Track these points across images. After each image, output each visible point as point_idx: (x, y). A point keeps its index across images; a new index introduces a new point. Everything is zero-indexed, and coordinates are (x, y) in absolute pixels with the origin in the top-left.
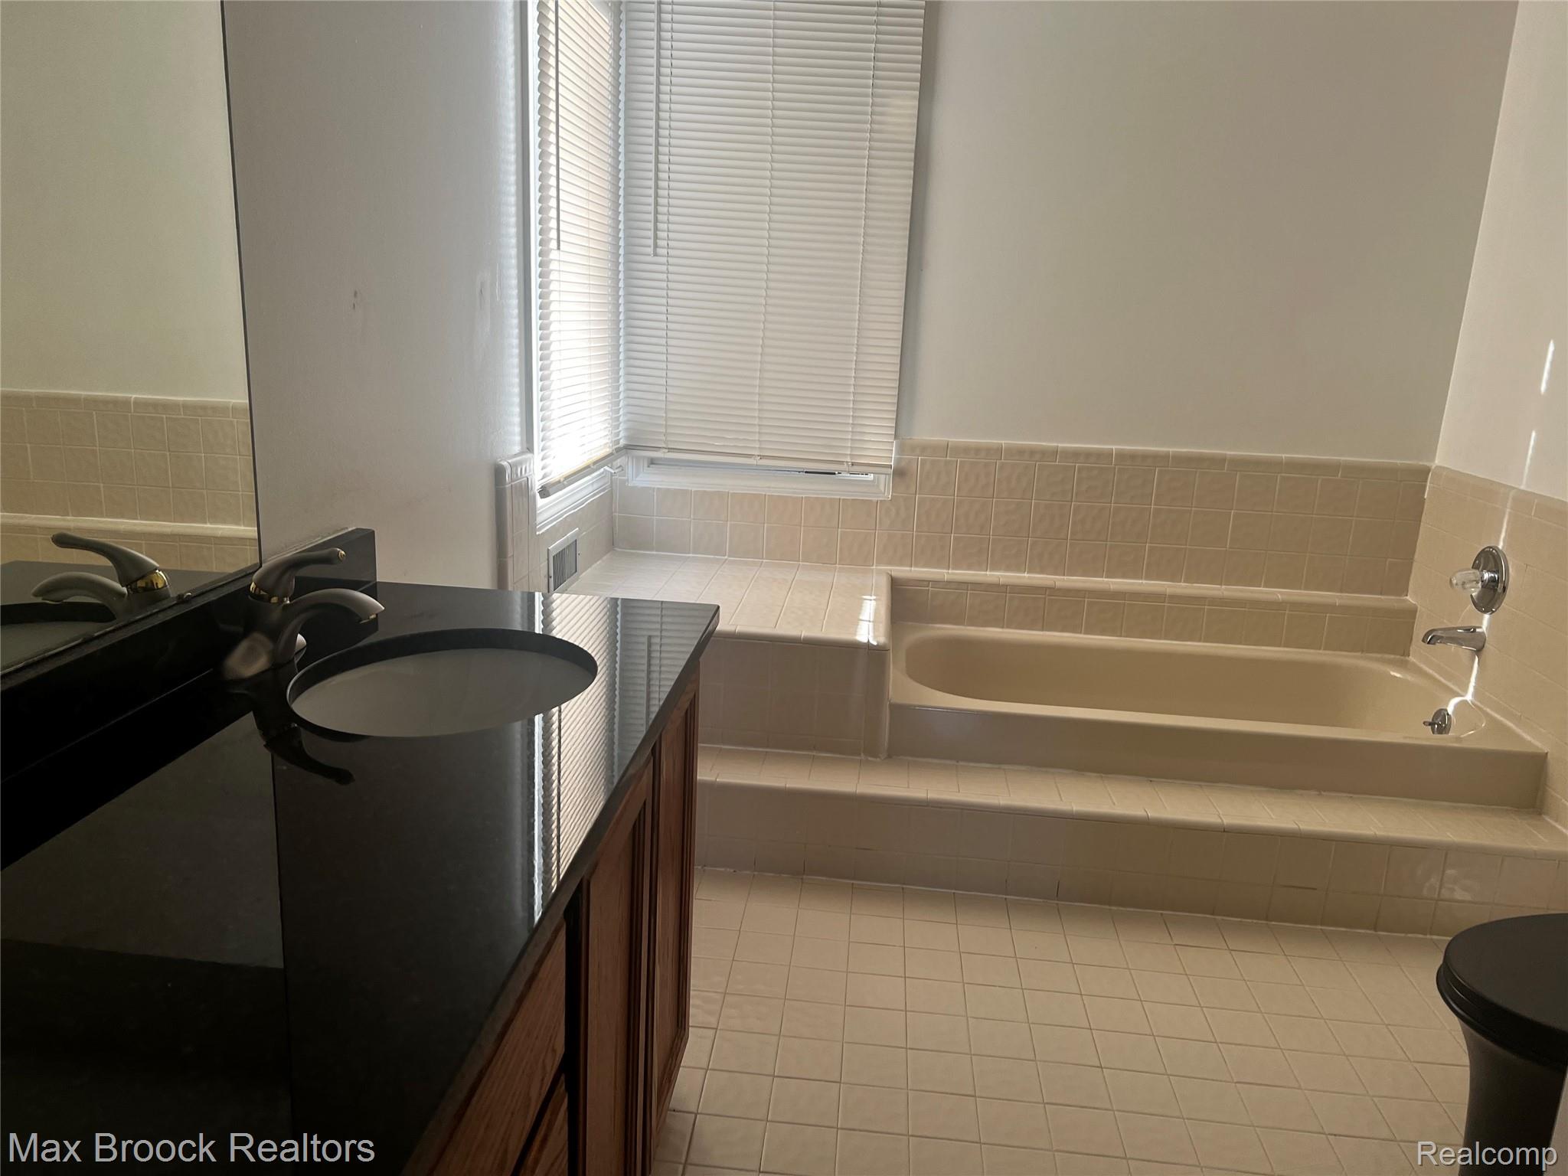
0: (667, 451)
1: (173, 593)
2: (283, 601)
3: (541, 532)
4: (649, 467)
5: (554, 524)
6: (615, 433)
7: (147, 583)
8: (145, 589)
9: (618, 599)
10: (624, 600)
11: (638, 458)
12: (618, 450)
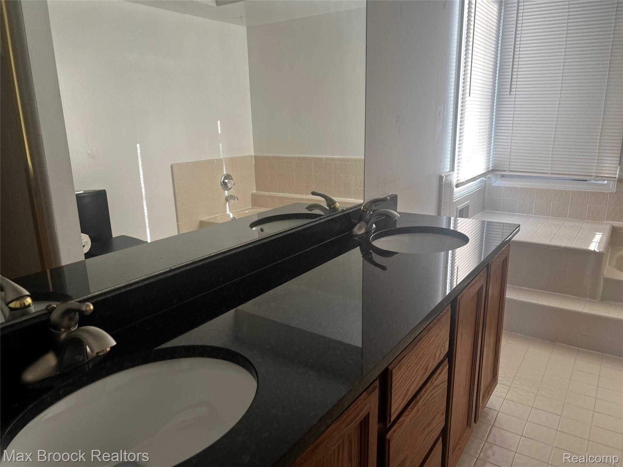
0: (509, 171)
1: (340, 209)
2: (370, 213)
3: (455, 201)
4: (501, 178)
5: (460, 198)
6: (487, 165)
7: (334, 206)
8: (333, 208)
9: (485, 221)
10: (488, 222)
11: (497, 174)
12: (488, 171)
